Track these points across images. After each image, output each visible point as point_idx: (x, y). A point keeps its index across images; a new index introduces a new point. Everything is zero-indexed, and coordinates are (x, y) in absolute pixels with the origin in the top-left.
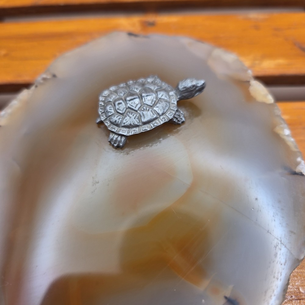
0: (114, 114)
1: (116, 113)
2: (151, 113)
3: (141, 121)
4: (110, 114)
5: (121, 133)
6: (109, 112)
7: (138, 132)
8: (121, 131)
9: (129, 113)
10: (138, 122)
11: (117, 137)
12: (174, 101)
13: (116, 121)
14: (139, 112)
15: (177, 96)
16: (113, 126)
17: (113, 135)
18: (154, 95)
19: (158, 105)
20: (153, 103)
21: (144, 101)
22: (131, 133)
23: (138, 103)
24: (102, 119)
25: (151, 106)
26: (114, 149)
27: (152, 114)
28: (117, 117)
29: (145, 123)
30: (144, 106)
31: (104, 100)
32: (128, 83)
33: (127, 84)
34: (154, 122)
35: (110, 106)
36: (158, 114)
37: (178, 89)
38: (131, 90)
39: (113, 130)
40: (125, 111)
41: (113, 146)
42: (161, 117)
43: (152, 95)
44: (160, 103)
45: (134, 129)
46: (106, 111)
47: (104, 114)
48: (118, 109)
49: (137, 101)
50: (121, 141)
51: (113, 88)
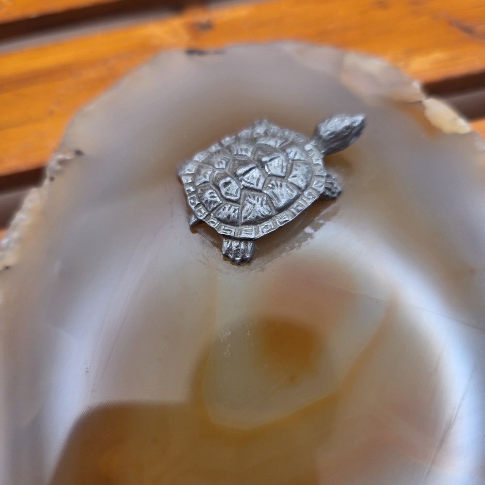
0: (221, 204)
1: (224, 202)
2: (288, 189)
3: (273, 208)
4: (214, 205)
5: (243, 236)
6: (211, 202)
7: (274, 228)
8: (243, 232)
9: (248, 198)
10: (269, 209)
11: (238, 244)
12: (317, 159)
13: (229, 216)
14: (265, 192)
15: (320, 151)
16: (225, 227)
17: (228, 242)
18: (282, 157)
19: (294, 173)
20: (284, 170)
21: (267, 171)
22: (263, 232)
23: (258, 176)
24: (201, 216)
25: (283, 177)
26: (236, 267)
27: (289, 191)
28: (229, 210)
29: (280, 210)
30: (271, 180)
31: (191, 181)
32: (223, 142)
33: (221, 144)
34: (295, 205)
35: (210, 191)
36: (299, 188)
37: (320, 137)
38: (235, 155)
39: (228, 233)
40: (240, 195)
41: (233, 261)
42: (306, 193)
43: (279, 157)
44: (297, 168)
45: (266, 224)
46: (204, 201)
47: (201, 207)
48: (226, 193)
49: (256, 173)
50: (248, 250)
51: (199, 157)
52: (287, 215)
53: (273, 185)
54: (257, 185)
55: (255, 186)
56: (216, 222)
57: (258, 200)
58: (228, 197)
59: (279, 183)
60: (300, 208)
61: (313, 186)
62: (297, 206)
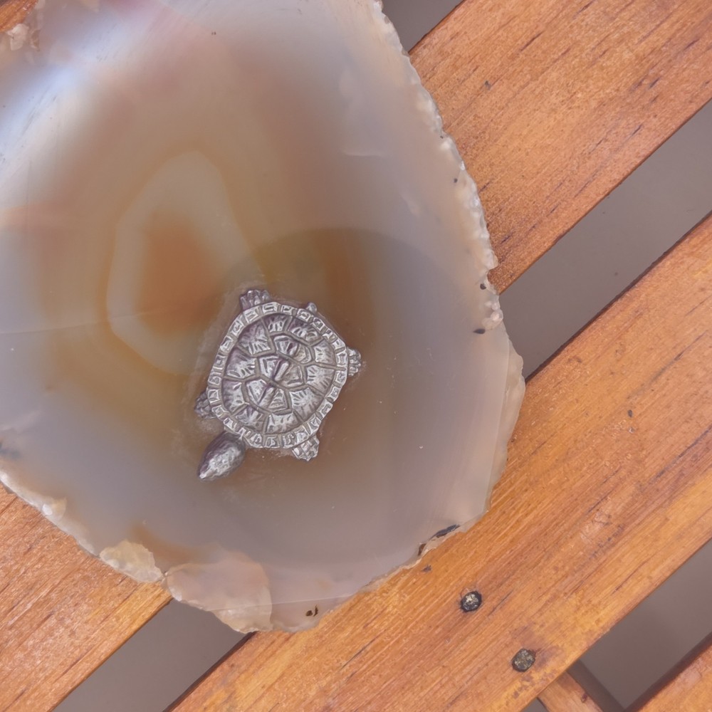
5: (253, 310)
7: (231, 330)
8: (255, 314)
19: (239, 392)
20: (249, 390)
21: (263, 381)
22: (238, 322)
29: (233, 350)
30: (255, 373)
34: (224, 363)
36: (228, 380)
39: (268, 306)
42: (220, 379)
52: (226, 350)
53: (251, 369)
54: (264, 361)
55: (266, 358)
56: (284, 311)
57: (256, 347)
58: (283, 337)
59: (246, 373)
60: (218, 362)
61: (217, 391)
62: (221, 363)
